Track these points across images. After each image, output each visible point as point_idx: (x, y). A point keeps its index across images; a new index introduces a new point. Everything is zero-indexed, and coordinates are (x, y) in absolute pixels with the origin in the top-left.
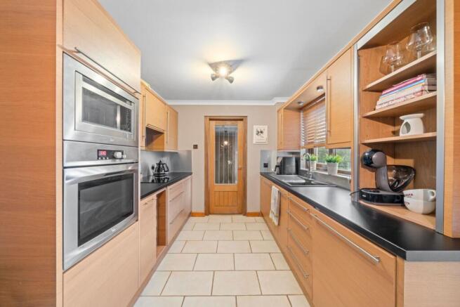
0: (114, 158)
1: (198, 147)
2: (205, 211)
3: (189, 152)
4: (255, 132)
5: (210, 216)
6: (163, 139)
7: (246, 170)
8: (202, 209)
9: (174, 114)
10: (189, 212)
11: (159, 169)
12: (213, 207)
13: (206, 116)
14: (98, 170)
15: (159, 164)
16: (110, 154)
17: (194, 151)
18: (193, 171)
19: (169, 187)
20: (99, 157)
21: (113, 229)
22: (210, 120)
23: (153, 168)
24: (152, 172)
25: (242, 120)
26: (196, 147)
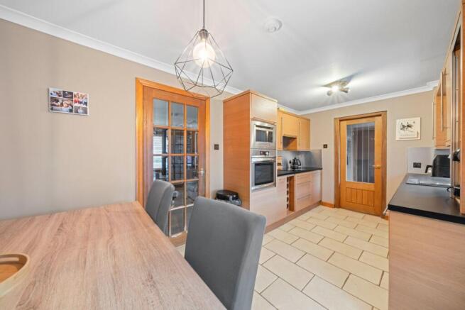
0: (265, 155)
1: (328, 146)
2: (335, 202)
3: (321, 151)
4: (398, 127)
5: (340, 209)
6: (296, 143)
7: (386, 169)
8: (332, 201)
9: (307, 121)
10: (319, 200)
11: (294, 164)
12: (343, 202)
13: (335, 119)
14: (260, 159)
15: (294, 160)
16: (264, 153)
17: (324, 150)
18: (323, 167)
19: (297, 175)
20: (260, 154)
21: (265, 185)
22: (340, 121)
23: (290, 162)
24: (289, 165)
25: (380, 115)
26: (325, 146)
